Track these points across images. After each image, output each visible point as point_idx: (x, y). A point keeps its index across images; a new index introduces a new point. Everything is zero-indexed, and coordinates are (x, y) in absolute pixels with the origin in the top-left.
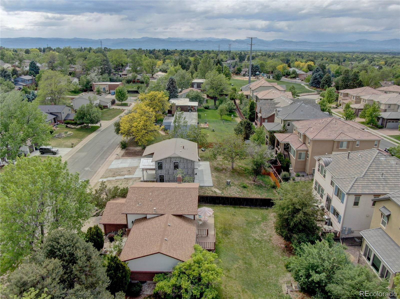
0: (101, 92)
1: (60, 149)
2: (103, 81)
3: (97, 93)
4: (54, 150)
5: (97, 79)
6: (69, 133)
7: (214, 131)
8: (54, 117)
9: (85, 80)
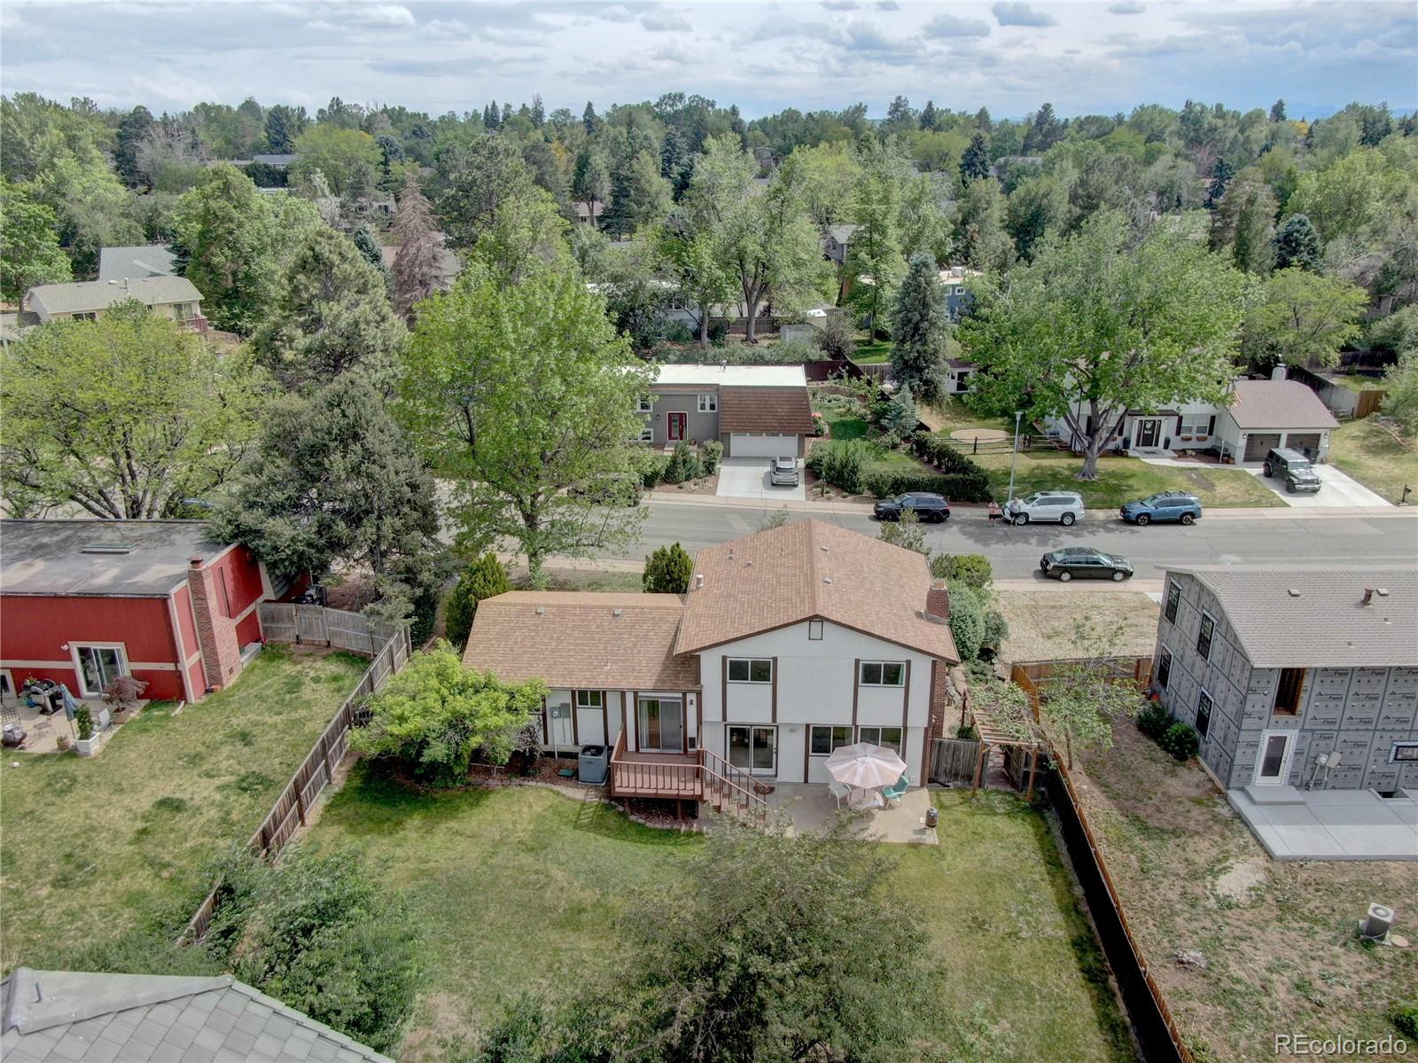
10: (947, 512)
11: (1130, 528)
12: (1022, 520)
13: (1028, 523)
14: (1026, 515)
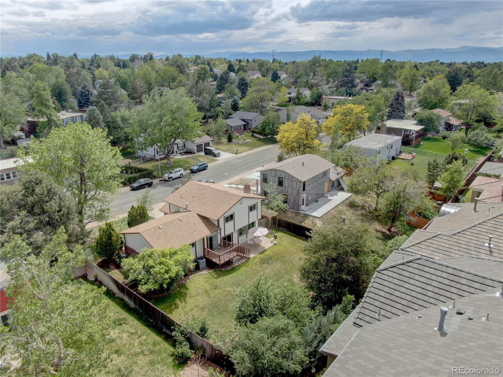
0: (329, 107)
1: (222, 153)
2: (337, 95)
3: (323, 108)
4: (216, 152)
5: (329, 92)
6: (247, 140)
7: (413, 165)
8: (245, 123)
9: (316, 93)
10: (152, 182)
11: (194, 174)
12: (171, 179)
13: (173, 179)
14: (172, 177)
